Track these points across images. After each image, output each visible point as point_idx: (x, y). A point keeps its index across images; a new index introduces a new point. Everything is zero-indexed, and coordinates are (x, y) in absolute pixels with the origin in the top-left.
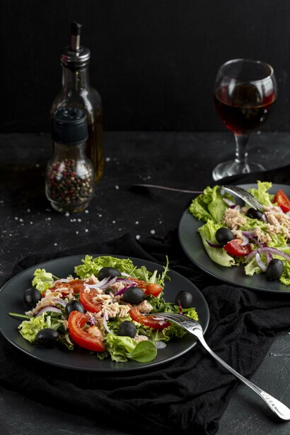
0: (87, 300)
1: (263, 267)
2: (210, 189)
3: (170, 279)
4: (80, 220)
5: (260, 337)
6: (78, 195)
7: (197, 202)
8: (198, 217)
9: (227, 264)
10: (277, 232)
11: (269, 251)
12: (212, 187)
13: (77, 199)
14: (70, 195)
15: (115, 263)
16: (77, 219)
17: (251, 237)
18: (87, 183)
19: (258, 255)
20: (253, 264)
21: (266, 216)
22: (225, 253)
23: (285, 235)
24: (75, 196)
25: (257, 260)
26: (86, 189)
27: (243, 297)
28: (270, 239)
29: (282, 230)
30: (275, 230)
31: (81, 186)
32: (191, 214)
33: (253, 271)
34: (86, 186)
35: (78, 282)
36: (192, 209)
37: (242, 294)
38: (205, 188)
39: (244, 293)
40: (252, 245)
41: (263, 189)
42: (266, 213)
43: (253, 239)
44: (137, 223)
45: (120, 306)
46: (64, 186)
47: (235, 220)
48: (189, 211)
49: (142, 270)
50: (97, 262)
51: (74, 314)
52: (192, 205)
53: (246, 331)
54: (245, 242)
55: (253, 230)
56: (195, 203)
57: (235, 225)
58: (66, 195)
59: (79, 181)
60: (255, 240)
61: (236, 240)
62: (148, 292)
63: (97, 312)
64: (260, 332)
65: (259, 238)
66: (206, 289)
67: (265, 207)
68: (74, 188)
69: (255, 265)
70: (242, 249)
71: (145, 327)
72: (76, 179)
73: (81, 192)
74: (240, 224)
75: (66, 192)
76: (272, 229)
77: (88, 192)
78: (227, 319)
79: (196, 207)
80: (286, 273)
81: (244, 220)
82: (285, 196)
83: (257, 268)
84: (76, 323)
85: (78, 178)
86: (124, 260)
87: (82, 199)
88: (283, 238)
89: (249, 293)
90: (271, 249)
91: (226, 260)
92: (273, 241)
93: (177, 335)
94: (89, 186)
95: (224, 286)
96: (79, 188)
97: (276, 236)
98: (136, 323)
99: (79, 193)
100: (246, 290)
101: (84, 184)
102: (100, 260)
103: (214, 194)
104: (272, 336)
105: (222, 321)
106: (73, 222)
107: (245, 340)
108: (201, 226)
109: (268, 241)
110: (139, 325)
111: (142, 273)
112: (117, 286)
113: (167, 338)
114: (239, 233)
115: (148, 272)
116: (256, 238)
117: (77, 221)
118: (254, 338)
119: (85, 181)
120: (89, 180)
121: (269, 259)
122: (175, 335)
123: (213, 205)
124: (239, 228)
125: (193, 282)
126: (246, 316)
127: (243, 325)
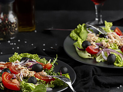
0: (13, 69)
1: (106, 58)
2: (80, 26)
3: (57, 64)
4: (15, 44)
5: (102, 88)
6: (9, 31)
7: (74, 32)
8: (74, 39)
9: (87, 57)
10: (113, 42)
11: (109, 50)
12: (82, 25)
13: (9, 33)
14: (5, 30)
15: (29, 56)
16: (14, 43)
17: (100, 45)
18: (14, 25)
19: (103, 52)
20: (100, 57)
21: (108, 36)
22: (86, 52)
23: (117, 44)
24: (8, 31)
25: (103, 55)
26: (14, 28)
27: (94, 70)
28: (109, 45)
29: (116, 41)
30: (112, 41)
31: (11, 26)
32: (71, 37)
33: (101, 60)
34: (13, 26)
35: (9, 64)
36: (71, 35)
37: (93, 69)
38: (78, 25)
39: (94, 68)
40: (100, 49)
41: (108, 25)
42: (108, 35)
43: (101, 46)
44: (44, 45)
45: (30, 71)
46: (2, 25)
47: (92, 38)
48: (70, 36)
49: (43, 59)
50: (20, 56)
51: (5, 73)
52: (71, 33)
53: (94, 85)
54: (97, 47)
55: (101, 42)
56: (73, 32)
57: (92, 40)
58: (4, 31)
59: (10, 23)
60: (102, 46)
61: (92, 46)
62: (45, 68)
63: (17, 74)
64: (101, 85)
65: (104, 45)
66: (75, 68)
67: (108, 33)
68: (7, 27)
69: (101, 57)
70: (95, 50)
71: (42, 81)
72: (8, 22)
73: (11, 29)
74: (94, 40)
75: (3, 29)
76: (111, 41)
77: (15, 29)
78: (85, 79)
79: (73, 34)
80: (117, 61)
81: (97, 39)
82: (119, 30)
83: (103, 59)
84: (6, 77)
85: (9, 22)
86: (34, 55)
87: (12, 33)
88: (116, 45)
89: (97, 68)
90: (110, 50)
91: (87, 55)
92: (111, 46)
93: (58, 85)
94: (15, 26)
95: (85, 65)
96: (10, 27)
97: (113, 44)
98: (37, 79)
99: (10, 29)
100: (95, 67)
101: (12, 25)
102: (22, 55)
103: (83, 28)
104: (108, 88)
105: (82, 80)
106: (12, 45)
107: (94, 88)
108: (75, 42)
109: (108, 46)
110: (39, 79)
111: (43, 61)
112: (29, 64)
113: (53, 86)
114: (94, 44)
115: (46, 61)
116: (102, 45)
117: (14, 44)
118: (98, 88)
119: (13, 23)
120: (15, 23)
121: (108, 54)
122: (57, 84)
123: (82, 33)
124: (94, 41)
125: (69, 65)
126: (95, 77)
127: (93, 81)
